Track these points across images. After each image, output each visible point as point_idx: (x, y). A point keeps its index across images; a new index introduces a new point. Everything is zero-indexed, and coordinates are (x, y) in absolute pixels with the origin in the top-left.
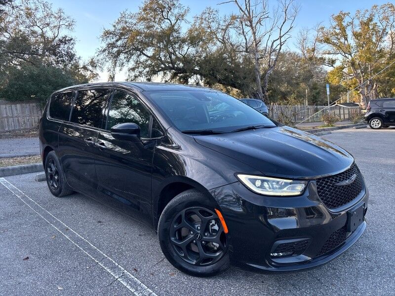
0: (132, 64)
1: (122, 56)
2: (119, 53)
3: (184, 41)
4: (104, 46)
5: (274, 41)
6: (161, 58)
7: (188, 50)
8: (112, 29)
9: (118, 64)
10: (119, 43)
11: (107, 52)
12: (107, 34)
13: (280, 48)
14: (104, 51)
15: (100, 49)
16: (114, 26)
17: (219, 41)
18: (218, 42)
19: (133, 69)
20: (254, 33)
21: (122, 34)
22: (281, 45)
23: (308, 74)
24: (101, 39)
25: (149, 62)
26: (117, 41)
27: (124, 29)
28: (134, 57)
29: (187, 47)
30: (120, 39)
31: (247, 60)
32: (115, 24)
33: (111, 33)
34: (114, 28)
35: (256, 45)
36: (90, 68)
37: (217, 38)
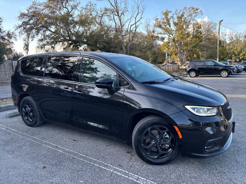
0: (40, 36)
1: (34, 31)
2: (31, 29)
4: (20, 23)
5: (132, 25)
6: (61, 33)
7: (79, 29)
8: (26, 12)
9: (30, 36)
11: (22, 28)
12: (23, 15)
13: (136, 30)
14: (20, 27)
15: (17, 25)
16: (28, 10)
17: (98, 24)
19: (41, 40)
20: (120, 20)
21: (33, 16)
22: (136, 28)
23: (151, 45)
24: (18, 18)
25: (53, 35)
26: (30, 20)
27: (34, 12)
28: (41, 32)
30: (32, 19)
32: (28, 9)
33: (25, 15)
34: (27, 12)
35: (122, 27)
36: (6, 38)
37: (96, 22)
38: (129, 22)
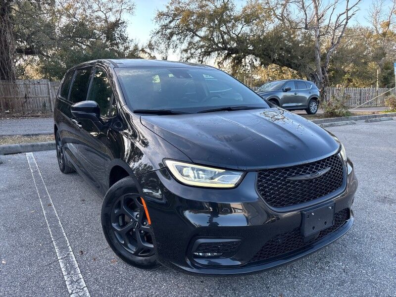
1: (175, 38)
2: (172, 34)
3: (237, 19)
4: (157, 27)
5: (340, 15)
6: (213, 38)
7: (242, 29)
8: (165, 10)
9: (171, 46)
10: (172, 25)
11: (160, 33)
12: (161, 15)
13: (347, 23)
14: (158, 32)
15: (154, 31)
16: (168, 7)
17: (277, 17)
18: (276, 20)
19: (186, 51)
20: (316, 7)
21: (175, 15)
22: (348, 19)
23: (380, 52)
24: (155, 21)
25: (202, 43)
26: (170, 22)
27: (177, 9)
28: (188, 39)
29: (241, 26)
30: (173, 20)
31: (307, 38)
32: (168, 5)
33: (164, 15)
34: (167, 9)
35: (318, 20)
36: (148, 50)
37: (275, 14)
38: (331, 9)
